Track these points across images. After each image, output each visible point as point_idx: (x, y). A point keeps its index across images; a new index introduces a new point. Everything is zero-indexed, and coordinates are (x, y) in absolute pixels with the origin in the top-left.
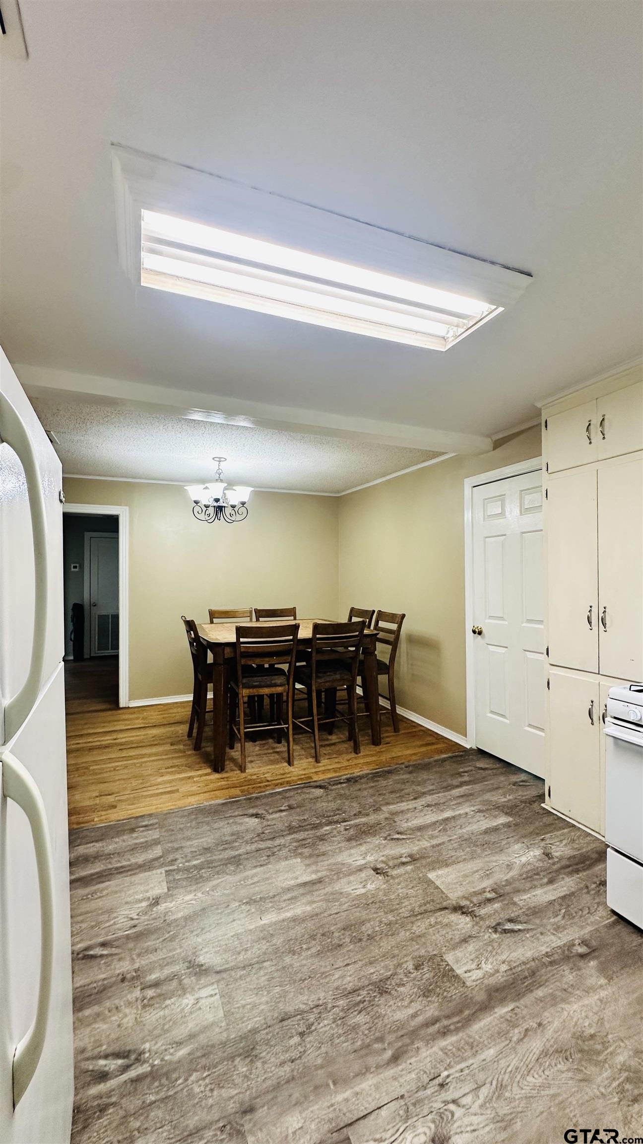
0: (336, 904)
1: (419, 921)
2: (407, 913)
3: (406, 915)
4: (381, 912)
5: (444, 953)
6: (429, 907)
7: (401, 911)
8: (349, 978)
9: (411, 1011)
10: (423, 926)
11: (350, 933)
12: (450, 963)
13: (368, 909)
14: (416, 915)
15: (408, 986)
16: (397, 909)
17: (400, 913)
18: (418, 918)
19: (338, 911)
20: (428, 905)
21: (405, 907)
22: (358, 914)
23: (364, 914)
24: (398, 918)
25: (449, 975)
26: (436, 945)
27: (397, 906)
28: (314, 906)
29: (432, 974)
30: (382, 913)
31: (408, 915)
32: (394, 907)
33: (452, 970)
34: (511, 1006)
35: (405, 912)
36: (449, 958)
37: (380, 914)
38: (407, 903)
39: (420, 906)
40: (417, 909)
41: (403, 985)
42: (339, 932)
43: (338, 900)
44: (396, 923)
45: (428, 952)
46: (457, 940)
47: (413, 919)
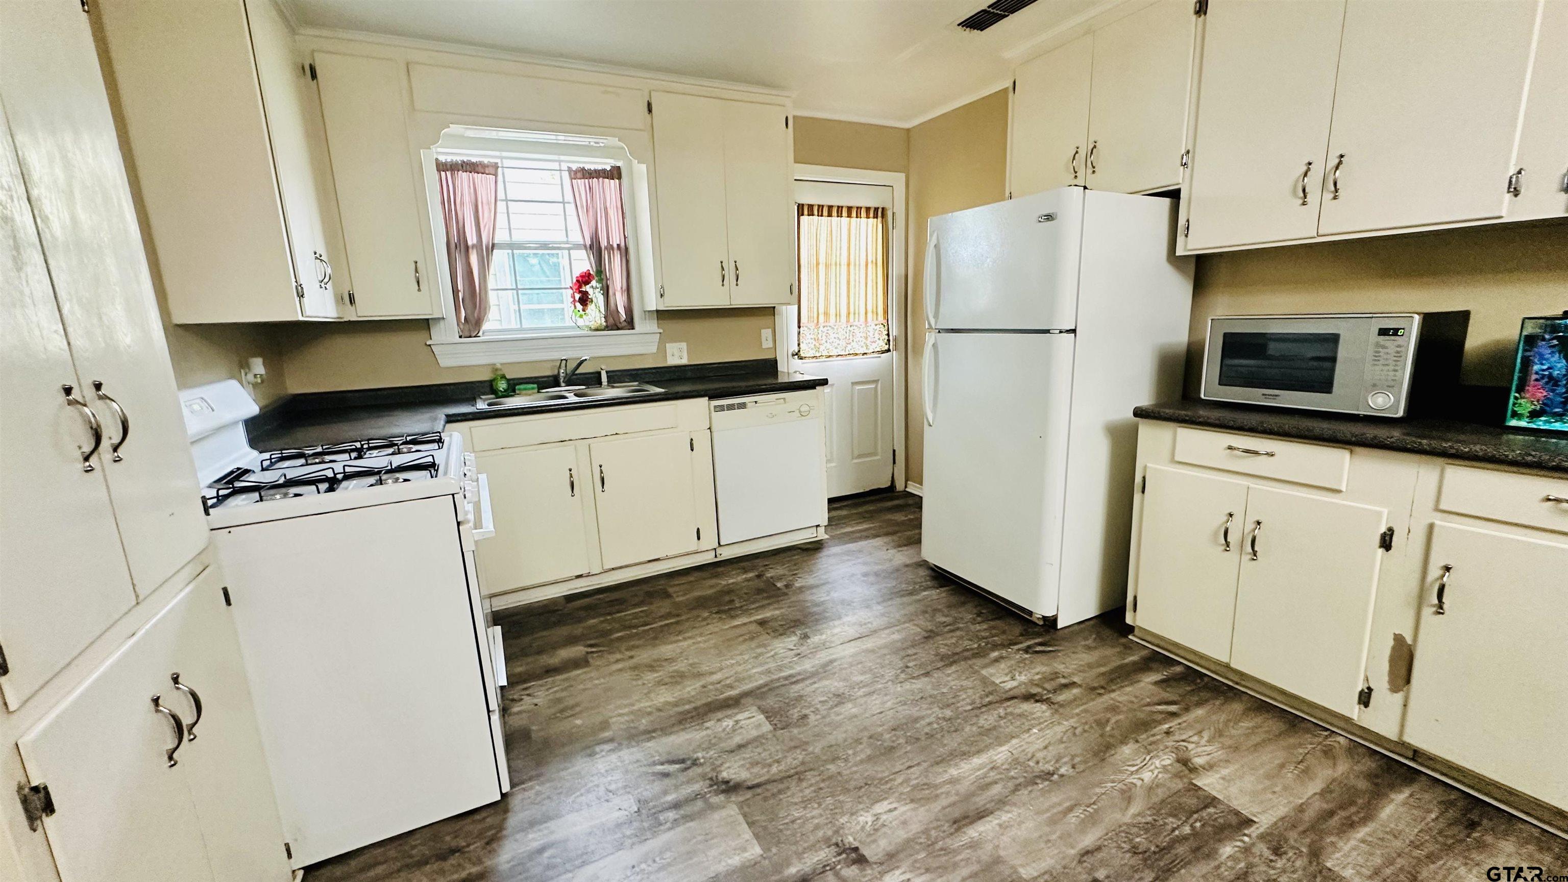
0: (915, 782)
1: (793, 767)
2: (809, 777)
3: (812, 773)
4: (847, 775)
5: (771, 732)
6: (774, 788)
7: (818, 778)
8: (877, 702)
9: (816, 685)
10: (789, 760)
11: (886, 744)
12: (768, 723)
13: (866, 778)
14: (797, 773)
15: (816, 701)
16: (823, 780)
17: (820, 775)
18: (795, 770)
19: (909, 771)
20: (775, 790)
21: (811, 785)
22: (881, 770)
23: (871, 770)
24: (822, 768)
25: (769, 714)
26: (778, 740)
27: (822, 785)
28: (946, 777)
29: (791, 712)
30: (845, 772)
31: (807, 773)
32: (827, 783)
33: (767, 718)
34: (722, 696)
35: (812, 778)
36: (767, 727)
37: (848, 772)
38: (807, 791)
39: (788, 788)
40: (794, 783)
41: (820, 702)
42: (899, 744)
43: (915, 787)
44: (825, 761)
45: (789, 732)
46: (750, 746)
47: (801, 768)
